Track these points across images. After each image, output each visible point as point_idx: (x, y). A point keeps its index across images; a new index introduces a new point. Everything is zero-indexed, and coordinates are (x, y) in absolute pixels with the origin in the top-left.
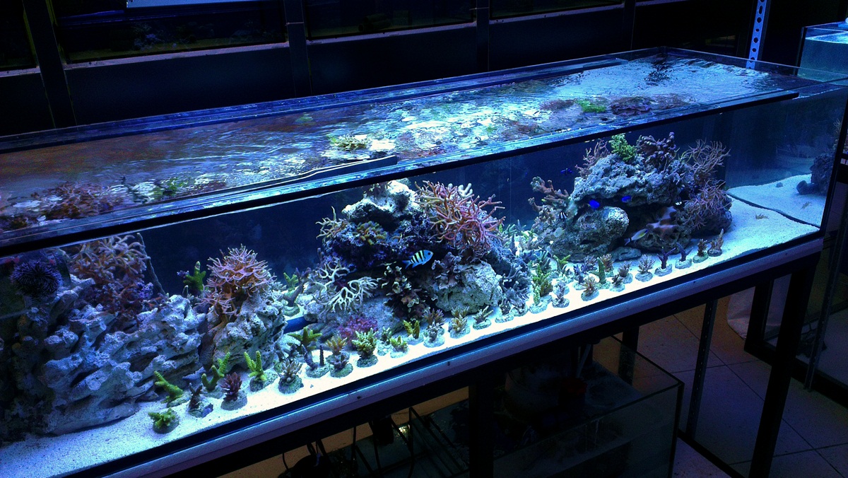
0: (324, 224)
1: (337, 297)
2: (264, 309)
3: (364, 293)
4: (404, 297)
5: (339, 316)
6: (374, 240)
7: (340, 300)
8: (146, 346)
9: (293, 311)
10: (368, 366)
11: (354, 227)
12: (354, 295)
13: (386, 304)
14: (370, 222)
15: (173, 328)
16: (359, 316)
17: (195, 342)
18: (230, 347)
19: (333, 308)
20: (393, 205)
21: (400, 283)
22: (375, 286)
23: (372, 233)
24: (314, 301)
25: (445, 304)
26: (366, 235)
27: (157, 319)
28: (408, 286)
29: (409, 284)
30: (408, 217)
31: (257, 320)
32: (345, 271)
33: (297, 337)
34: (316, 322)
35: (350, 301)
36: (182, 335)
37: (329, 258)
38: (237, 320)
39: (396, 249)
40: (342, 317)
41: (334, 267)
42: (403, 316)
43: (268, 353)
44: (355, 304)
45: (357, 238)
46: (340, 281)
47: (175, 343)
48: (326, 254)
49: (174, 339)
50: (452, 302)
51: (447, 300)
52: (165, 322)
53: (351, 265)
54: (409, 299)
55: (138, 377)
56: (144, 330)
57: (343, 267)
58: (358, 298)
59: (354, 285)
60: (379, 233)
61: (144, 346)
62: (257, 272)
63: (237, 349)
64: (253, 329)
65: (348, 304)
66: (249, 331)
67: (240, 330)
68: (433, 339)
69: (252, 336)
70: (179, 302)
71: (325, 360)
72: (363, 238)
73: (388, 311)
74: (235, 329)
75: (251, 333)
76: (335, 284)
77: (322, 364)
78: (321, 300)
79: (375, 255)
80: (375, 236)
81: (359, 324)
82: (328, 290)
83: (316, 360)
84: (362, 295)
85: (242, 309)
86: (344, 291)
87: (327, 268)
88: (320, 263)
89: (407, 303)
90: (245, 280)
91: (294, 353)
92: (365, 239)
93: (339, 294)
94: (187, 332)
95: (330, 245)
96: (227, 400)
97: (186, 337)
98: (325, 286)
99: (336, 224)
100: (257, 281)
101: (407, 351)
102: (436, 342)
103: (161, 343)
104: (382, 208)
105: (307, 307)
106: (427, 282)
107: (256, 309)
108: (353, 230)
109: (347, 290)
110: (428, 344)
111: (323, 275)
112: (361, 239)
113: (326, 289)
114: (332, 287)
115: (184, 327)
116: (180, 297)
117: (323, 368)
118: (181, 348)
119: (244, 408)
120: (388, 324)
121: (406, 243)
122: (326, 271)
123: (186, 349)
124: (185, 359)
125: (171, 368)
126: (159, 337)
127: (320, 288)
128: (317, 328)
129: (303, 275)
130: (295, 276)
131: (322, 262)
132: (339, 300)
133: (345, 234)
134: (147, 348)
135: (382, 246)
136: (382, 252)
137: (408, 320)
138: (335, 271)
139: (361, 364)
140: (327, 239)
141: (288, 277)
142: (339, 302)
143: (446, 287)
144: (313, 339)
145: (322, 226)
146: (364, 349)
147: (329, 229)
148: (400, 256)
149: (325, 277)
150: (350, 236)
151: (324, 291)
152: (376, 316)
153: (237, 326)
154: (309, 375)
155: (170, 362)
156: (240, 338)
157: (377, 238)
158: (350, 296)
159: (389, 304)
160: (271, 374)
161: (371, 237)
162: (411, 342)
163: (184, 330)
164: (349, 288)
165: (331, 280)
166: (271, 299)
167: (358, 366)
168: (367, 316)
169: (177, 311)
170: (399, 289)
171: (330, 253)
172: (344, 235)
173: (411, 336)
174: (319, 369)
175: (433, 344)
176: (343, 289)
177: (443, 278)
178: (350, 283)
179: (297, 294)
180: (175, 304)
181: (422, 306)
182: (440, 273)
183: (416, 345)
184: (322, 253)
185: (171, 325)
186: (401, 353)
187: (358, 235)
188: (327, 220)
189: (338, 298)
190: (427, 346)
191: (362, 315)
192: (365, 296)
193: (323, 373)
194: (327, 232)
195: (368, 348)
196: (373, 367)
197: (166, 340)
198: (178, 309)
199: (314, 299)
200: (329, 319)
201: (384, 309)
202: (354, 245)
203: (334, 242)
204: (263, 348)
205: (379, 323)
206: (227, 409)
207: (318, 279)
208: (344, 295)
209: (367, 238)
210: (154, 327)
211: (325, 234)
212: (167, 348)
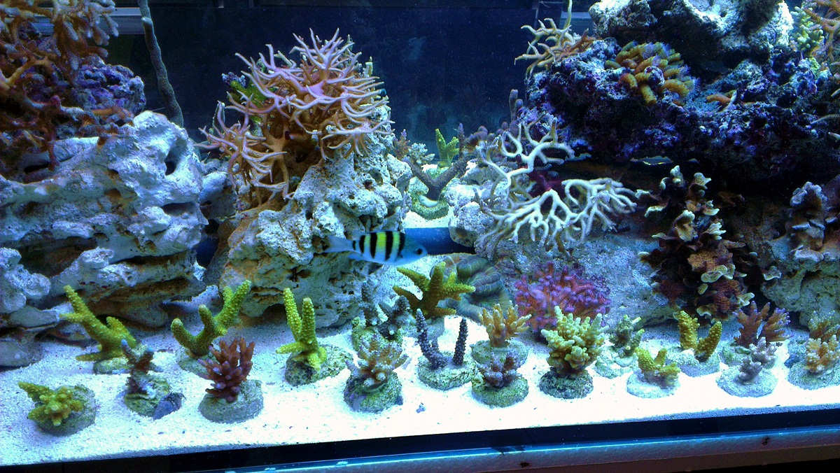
0: (538, 33)
1: (528, 209)
2: (352, 197)
3: (596, 215)
4: (697, 252)
5: (524, 252)
6: (659, 92)
7: (536, 218)
8: (68, 219)
9: (434, 210)
10: (566, 397)
11: (611, 49)
12: (570, 214)
13: (644, 258)
14: (659, 45)
15: (132, 191)
16: (570, 266)
17: (184, 235)
18: (259, 268)
19: (515, 233)
20: (731, 14)
21: (699, 214)
22: (627, 207)
23: (656, 72)
24: (475, 204)
25: (791, 294)
26: (641, 75)
27: (98, 161)
28: (717, 229)
29: (719, 225)
30: (759, 56)
31: (329, 218)
32: (562, 154)
33: (418, 280)
34: (471, 250)
35: (558, 227)
36: (156, 212)
37: (532, 114)
38: (287, 207)
39: (711, 126)
40: (530, 256)
41: (538, 137)
42: (681, 296)
43: (347, 296)
44: (568, 237)
45: (613, 78)
46: (545, 173)
47: (135, 228)
48: (529, 104)
49: (134, 217)
50: (808, 296)
51: (798, 285)
52: (114, 172)
53: (578, 141)
54: (710, 261)
55: (38, 287)
56: (61, 182)
57: (560, 141)
58: (578, 224)
59: (575, 191)
60: (674, 76)
61: (61, 217)
62: (351, 100)
63: (272, 275)
64: (315, 239)
65: (550, 232)
66: (305, 241)
67: (286, 234)
68: (748, 376)
69: (310, 255)
70: (157, 130)
71: (468, 351)
72: (633, 81)
73: (642, 273)
74: (275, 227)
75: (308, 246)
76: (532, 176)
77: (458, 360)
78: (491, 206)
79: (647, 131)
80: (663, 82)
81: (568, 289)
82: (512, 186)
83: (447, 345)
84: (591, 219)
85: (302, 183)
86: (550, 200)
87: (523, 135)
88: (509, 121)
89: (704, 270)
90: (320, 115)
91: (400, 318)
92: (634, 84)
93: (537, 204)
94: (169, 208)
95: (543, 84)
96: (214, 396)
97: (163, 218)
98: (509, 175)
99: (566, 39)
100: (346, 123)
101: (672, 387)
102: (754, 387)
103: (103, 219)
104: (701, 15)
105: (460, 213)
106: (761, 229)
107: (332, 192)
108: (608, 55)
109: (557, 200)
110: (732, 386)
111: (509, 150)
112: (626, 84)
113: (509, 184)
114: (522, 182)
115: (162, 194)
116: (160, 118)
117: (457, 372)
118: (150, 243)
119: (249, 422)
120: (634, 303)
121: (745, 119)
122: (517, 142)
123: (162, 248)
124: (160, 269)
125: (121, 283)
126: (99, 203)
127: (496, 178)
128: (470, 267)
129: (468, 140)
130: (456, 140)
131: (513, 122)
132: (531, 217)
133: (585, 60)
134: (67, 225)
135: (675, 112)
136: (670, 128)
137: (691, 311)
138: (539, 146)
139: (550, 388)
140: (537, 70)
141: (441, 139)
142: (532, 221)
143: (814, 256)
144: (454, 293)
145: (533, 37)
146: (567, 357)
147: (550, 46)
148: (718, 148)
149: (512, 155)
150: (597, 69)
151: (503, 187)
152: (610, 278)
153: (280, 221)
154: (424, 379)
155: (120, 269)
156: (280, 253)
157: (669, 87)
158: (560, 213)
159: (652, 259)
160: (337, 353)
161: (653, 83)
162: (688, 368)
163: (163, 203)
164: (562, 196)
165: (524, 165)
166: (377, 176)
167: (542, 388)
168: (589, 270)
169: (148, 152)
170: (690, 229)
171: (538, 103)
172: (582, 64)
173: (689, 353)
174: (449, 372)
175: (742, 389)
176: (546, 194)
177: (813, 232)
178: (568, 183)
179: (449, 177)
180: (144, 133)
181: (737, 285)
182: (808, 218)
183: (697, 378)
184: (520, 101)
185: (131, 185)
186: (654, 389)
187: (619, 71)
188: (548, 25)
189: (532, 213)
190: (726, 390)
191: (577, 266)
192: (597, 223)
193: (455, 383)
194: (541, 50)
195: (576, 359)
196: (577, 402)
197: (116, 216)
198: (150, 148)
199: (476, 199)
200: (500, 252)
201: (632, 264)
202: (603, 93)
203: (554, 77)
204: (340, 283)
205: (612, 296)
206: (208, 417)
207: (496, 156)
208: (546, 207)
209: (642, 83)
210: (88, 178)
211: (537, 55)
212: (117, 234)
